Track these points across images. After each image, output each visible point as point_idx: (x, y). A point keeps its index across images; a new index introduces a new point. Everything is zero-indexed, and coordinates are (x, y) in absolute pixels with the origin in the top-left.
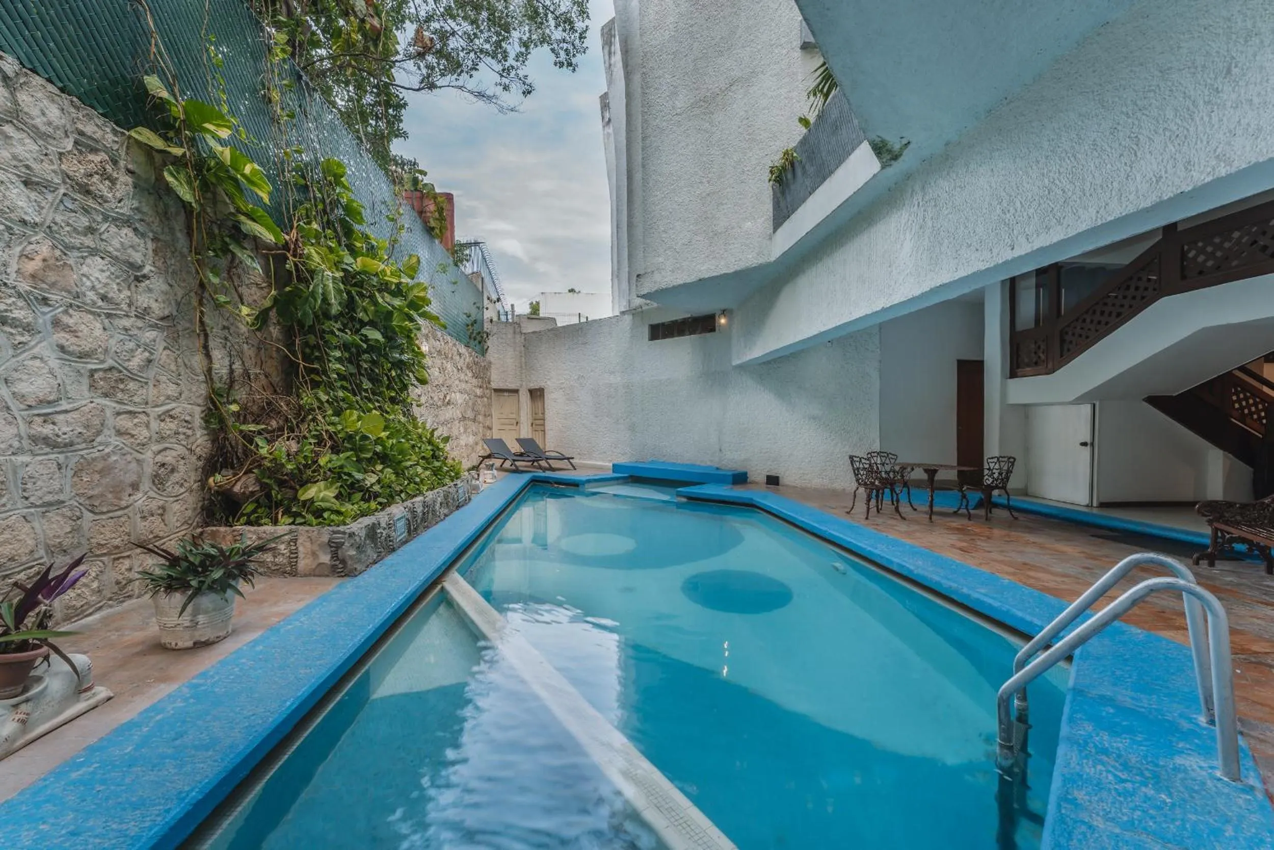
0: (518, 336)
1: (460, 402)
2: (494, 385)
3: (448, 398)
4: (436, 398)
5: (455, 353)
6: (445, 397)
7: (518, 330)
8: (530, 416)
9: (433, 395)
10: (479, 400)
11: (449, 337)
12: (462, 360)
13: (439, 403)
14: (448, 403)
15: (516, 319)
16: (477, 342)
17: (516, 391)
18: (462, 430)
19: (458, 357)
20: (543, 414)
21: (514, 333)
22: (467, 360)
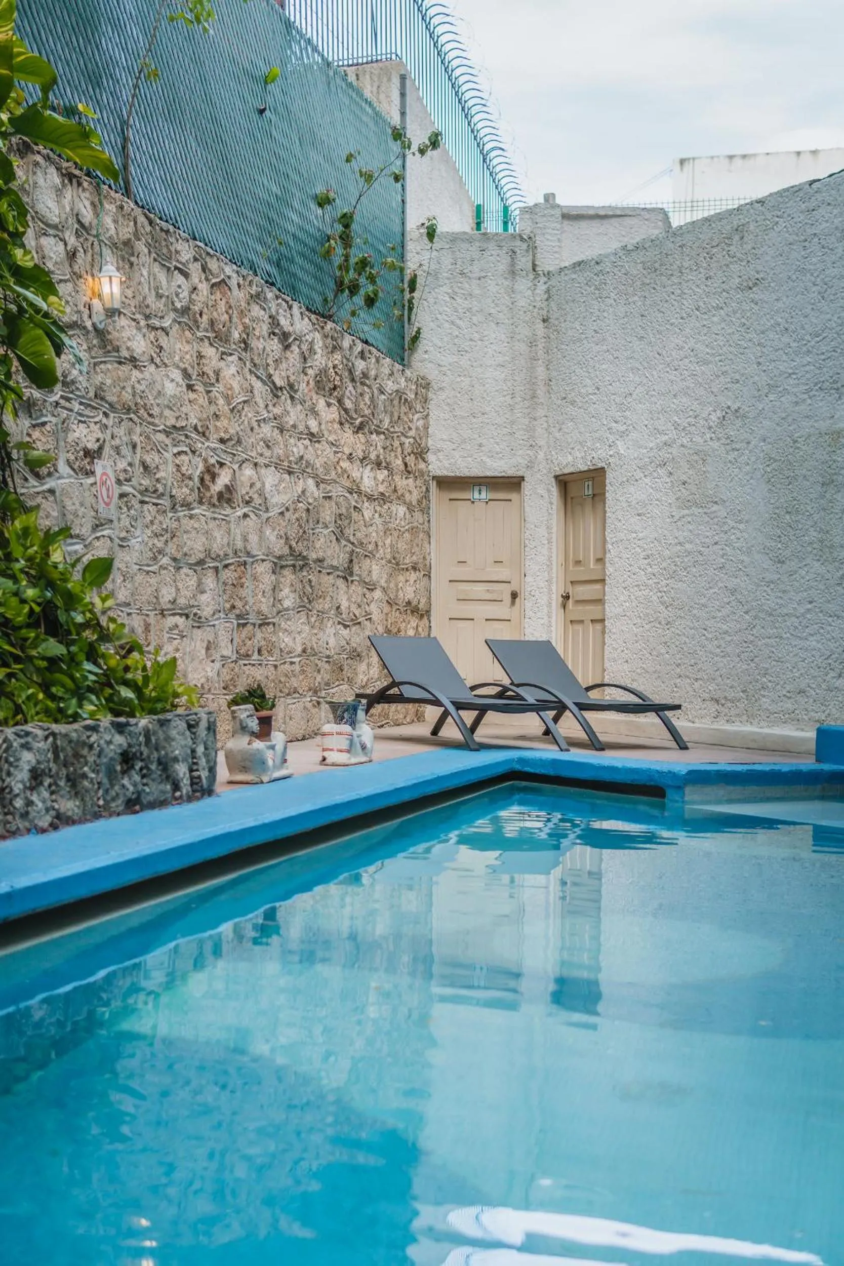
0: (523, 285)
1: (278, 500)
2: (438, 465)
3: (224, 479)
4: (166, 473)
5: (264, 328)
6: (211, 473)
7: (524, 262)
8: (557, 571)
9: (152, 458)
10: (368, 510)
11: (229, 270)
12: (294, 354)
13: (182, 493)
14: (226, 497)
15: (519, 225)
16: (359, 300)
17: (514, 484)
18: (289, 600)
19: (275, 345)
20: (600, 560)
21: (513, 273)
22: (320, 360)
